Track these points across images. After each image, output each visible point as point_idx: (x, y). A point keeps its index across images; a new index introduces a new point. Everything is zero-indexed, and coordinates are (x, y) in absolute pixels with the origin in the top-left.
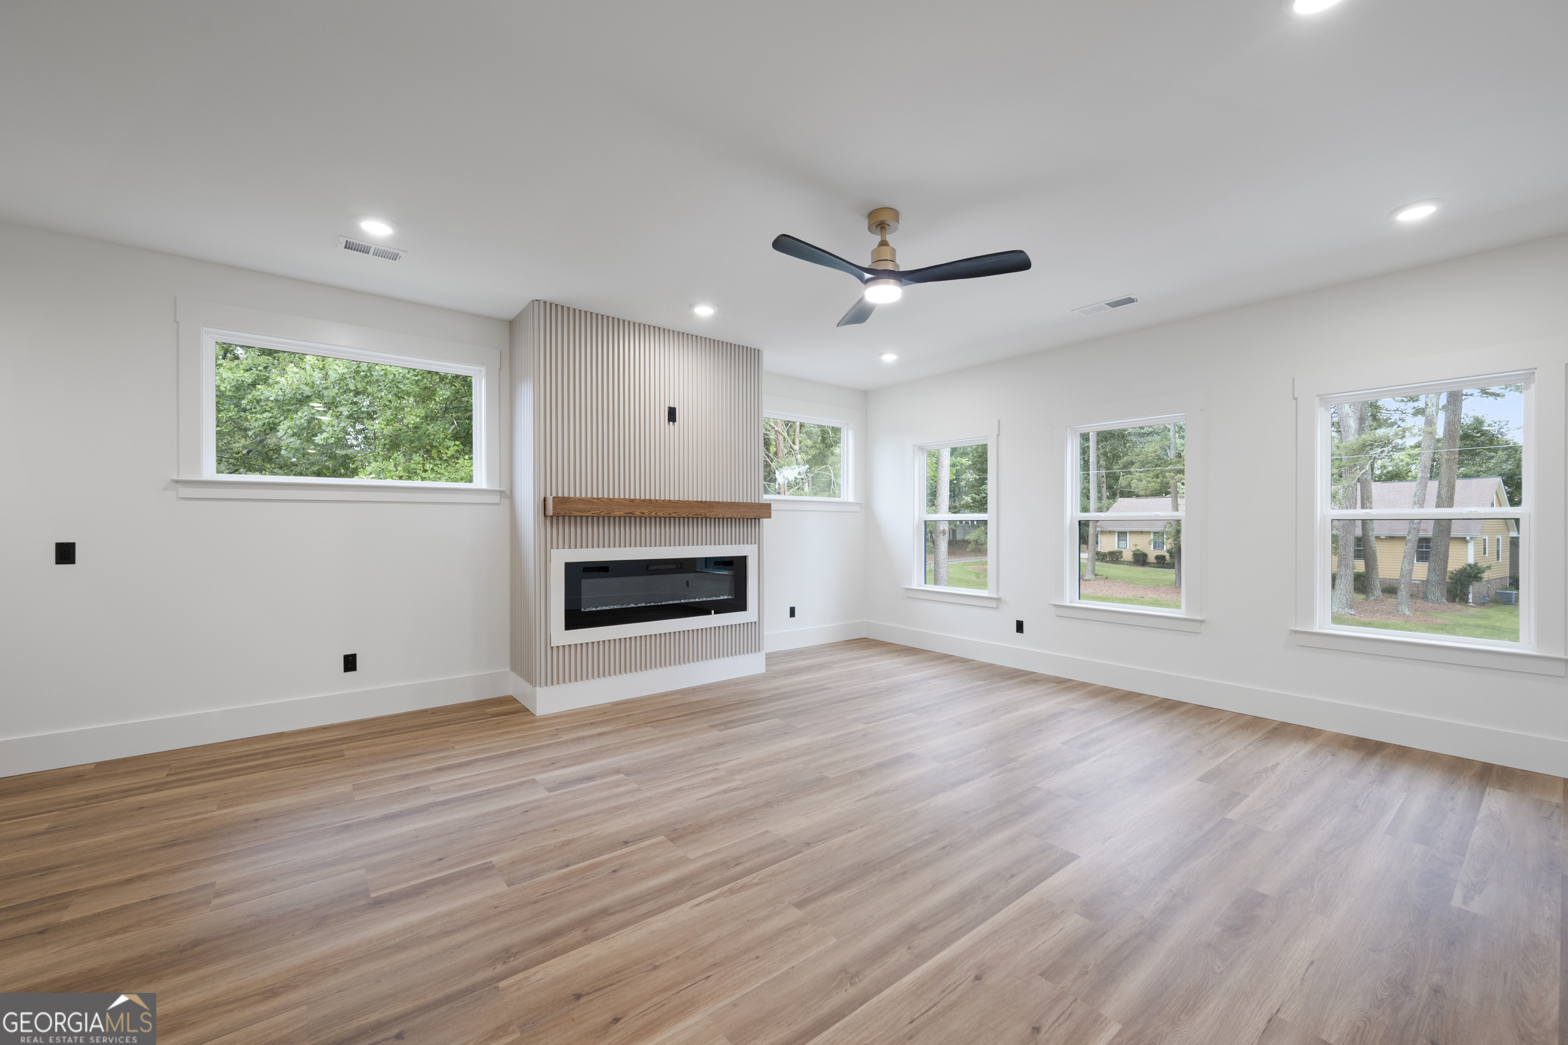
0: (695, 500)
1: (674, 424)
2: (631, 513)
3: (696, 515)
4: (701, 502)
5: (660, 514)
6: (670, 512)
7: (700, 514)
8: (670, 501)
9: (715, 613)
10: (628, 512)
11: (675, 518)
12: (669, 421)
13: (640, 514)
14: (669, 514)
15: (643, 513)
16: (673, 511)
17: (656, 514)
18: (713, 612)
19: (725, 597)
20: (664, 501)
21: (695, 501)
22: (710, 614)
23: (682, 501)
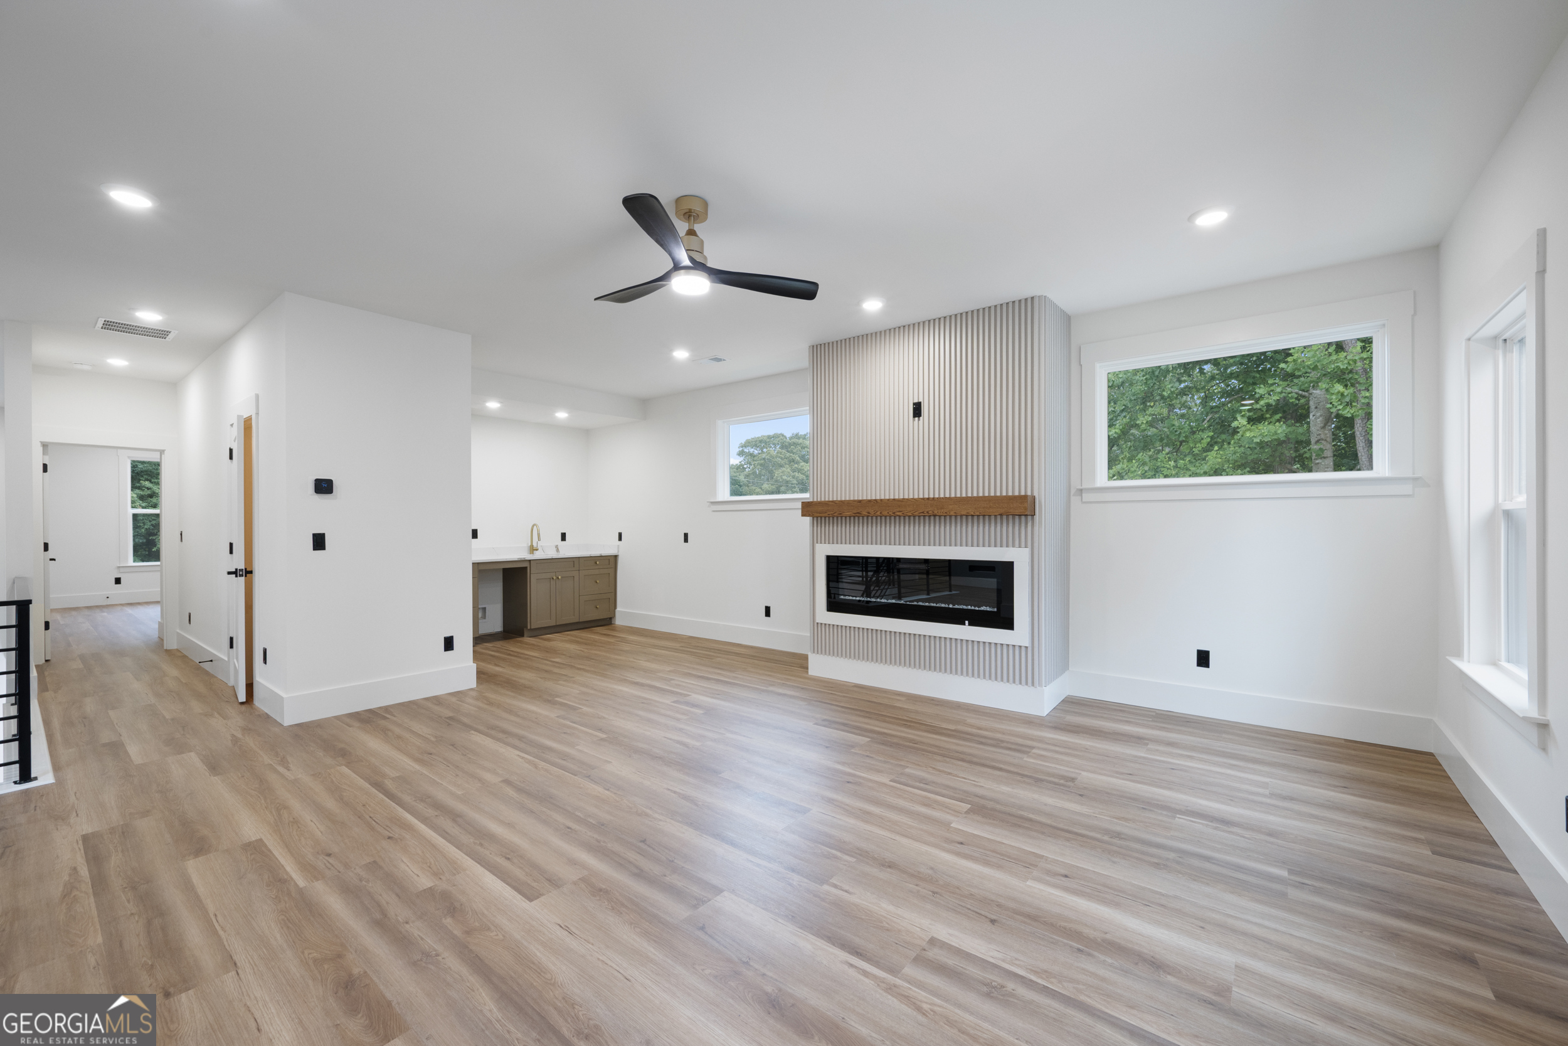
0: (921, 496)
1: (919, 420)
2: (858, 513)
3: (923, 513)
4: (928, 499)
5: (885, 513)
6: (895, 511)
7: (928, 512)
8: (894, 499)
9: (969, 625)
10: (856, 512)
11: (900, 516)
12: (914, 416)
13: (866, 514)
14: (894, 513)
15: (869, 513)
16: (898, 510)
17: (881, 513)
18: (967, 622)
19: (988, 609)
20: (888, 500)
21: (922, 499)
22: (964, 624)
23: (908, 499)
